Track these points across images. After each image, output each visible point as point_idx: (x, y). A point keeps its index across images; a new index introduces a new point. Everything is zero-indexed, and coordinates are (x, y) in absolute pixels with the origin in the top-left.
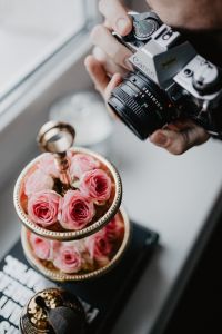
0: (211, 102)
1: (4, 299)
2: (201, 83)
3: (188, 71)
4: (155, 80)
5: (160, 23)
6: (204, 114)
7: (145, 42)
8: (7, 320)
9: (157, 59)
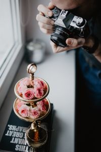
0: (83, 28)
1: (13, 138)
2: (79, 24)
3: (74, 21)
4: (65, 27)
5: (60, 10)
6: (82, 32)
7: (57, 17)
8: (18, 144)
9: (64, 21)
